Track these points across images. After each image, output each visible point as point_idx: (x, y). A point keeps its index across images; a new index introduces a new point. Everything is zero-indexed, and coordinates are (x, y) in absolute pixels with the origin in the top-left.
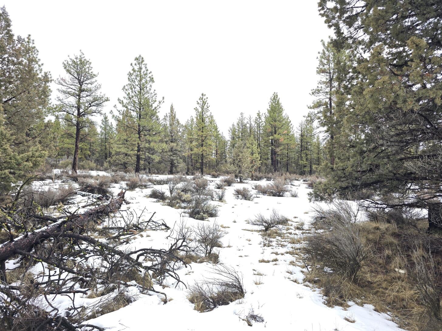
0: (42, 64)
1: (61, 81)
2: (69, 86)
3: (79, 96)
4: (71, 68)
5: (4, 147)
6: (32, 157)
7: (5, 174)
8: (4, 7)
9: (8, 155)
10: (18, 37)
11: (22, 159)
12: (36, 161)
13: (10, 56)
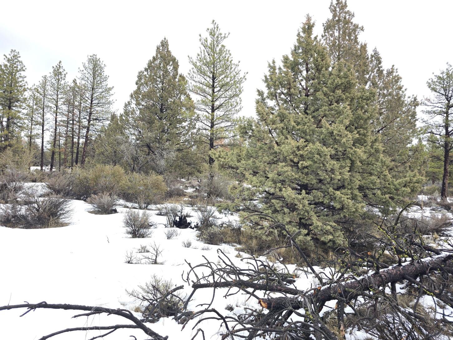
0: (406, 90)
1: (426, 102)
2: (434, 105)
3: (447, 113)
4: (436, 85)
5: (384, 173)
6: (409, 182)
7: (385, 198)
8: (375, 48)
9: (387, 181)
10: (387, 70)
11: (399, 184)
12: (414, 187)
13: (381, 90)
